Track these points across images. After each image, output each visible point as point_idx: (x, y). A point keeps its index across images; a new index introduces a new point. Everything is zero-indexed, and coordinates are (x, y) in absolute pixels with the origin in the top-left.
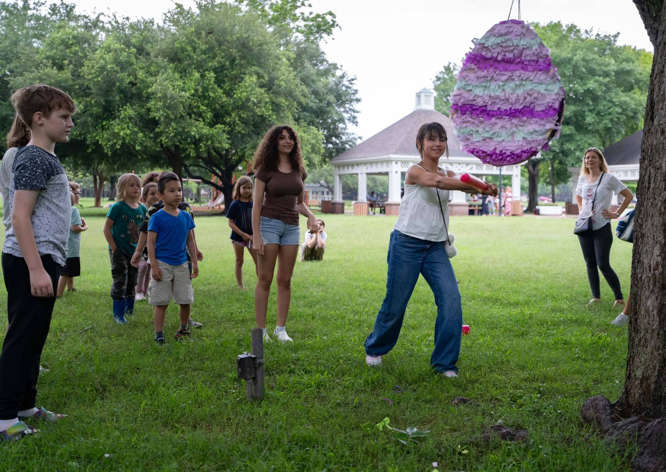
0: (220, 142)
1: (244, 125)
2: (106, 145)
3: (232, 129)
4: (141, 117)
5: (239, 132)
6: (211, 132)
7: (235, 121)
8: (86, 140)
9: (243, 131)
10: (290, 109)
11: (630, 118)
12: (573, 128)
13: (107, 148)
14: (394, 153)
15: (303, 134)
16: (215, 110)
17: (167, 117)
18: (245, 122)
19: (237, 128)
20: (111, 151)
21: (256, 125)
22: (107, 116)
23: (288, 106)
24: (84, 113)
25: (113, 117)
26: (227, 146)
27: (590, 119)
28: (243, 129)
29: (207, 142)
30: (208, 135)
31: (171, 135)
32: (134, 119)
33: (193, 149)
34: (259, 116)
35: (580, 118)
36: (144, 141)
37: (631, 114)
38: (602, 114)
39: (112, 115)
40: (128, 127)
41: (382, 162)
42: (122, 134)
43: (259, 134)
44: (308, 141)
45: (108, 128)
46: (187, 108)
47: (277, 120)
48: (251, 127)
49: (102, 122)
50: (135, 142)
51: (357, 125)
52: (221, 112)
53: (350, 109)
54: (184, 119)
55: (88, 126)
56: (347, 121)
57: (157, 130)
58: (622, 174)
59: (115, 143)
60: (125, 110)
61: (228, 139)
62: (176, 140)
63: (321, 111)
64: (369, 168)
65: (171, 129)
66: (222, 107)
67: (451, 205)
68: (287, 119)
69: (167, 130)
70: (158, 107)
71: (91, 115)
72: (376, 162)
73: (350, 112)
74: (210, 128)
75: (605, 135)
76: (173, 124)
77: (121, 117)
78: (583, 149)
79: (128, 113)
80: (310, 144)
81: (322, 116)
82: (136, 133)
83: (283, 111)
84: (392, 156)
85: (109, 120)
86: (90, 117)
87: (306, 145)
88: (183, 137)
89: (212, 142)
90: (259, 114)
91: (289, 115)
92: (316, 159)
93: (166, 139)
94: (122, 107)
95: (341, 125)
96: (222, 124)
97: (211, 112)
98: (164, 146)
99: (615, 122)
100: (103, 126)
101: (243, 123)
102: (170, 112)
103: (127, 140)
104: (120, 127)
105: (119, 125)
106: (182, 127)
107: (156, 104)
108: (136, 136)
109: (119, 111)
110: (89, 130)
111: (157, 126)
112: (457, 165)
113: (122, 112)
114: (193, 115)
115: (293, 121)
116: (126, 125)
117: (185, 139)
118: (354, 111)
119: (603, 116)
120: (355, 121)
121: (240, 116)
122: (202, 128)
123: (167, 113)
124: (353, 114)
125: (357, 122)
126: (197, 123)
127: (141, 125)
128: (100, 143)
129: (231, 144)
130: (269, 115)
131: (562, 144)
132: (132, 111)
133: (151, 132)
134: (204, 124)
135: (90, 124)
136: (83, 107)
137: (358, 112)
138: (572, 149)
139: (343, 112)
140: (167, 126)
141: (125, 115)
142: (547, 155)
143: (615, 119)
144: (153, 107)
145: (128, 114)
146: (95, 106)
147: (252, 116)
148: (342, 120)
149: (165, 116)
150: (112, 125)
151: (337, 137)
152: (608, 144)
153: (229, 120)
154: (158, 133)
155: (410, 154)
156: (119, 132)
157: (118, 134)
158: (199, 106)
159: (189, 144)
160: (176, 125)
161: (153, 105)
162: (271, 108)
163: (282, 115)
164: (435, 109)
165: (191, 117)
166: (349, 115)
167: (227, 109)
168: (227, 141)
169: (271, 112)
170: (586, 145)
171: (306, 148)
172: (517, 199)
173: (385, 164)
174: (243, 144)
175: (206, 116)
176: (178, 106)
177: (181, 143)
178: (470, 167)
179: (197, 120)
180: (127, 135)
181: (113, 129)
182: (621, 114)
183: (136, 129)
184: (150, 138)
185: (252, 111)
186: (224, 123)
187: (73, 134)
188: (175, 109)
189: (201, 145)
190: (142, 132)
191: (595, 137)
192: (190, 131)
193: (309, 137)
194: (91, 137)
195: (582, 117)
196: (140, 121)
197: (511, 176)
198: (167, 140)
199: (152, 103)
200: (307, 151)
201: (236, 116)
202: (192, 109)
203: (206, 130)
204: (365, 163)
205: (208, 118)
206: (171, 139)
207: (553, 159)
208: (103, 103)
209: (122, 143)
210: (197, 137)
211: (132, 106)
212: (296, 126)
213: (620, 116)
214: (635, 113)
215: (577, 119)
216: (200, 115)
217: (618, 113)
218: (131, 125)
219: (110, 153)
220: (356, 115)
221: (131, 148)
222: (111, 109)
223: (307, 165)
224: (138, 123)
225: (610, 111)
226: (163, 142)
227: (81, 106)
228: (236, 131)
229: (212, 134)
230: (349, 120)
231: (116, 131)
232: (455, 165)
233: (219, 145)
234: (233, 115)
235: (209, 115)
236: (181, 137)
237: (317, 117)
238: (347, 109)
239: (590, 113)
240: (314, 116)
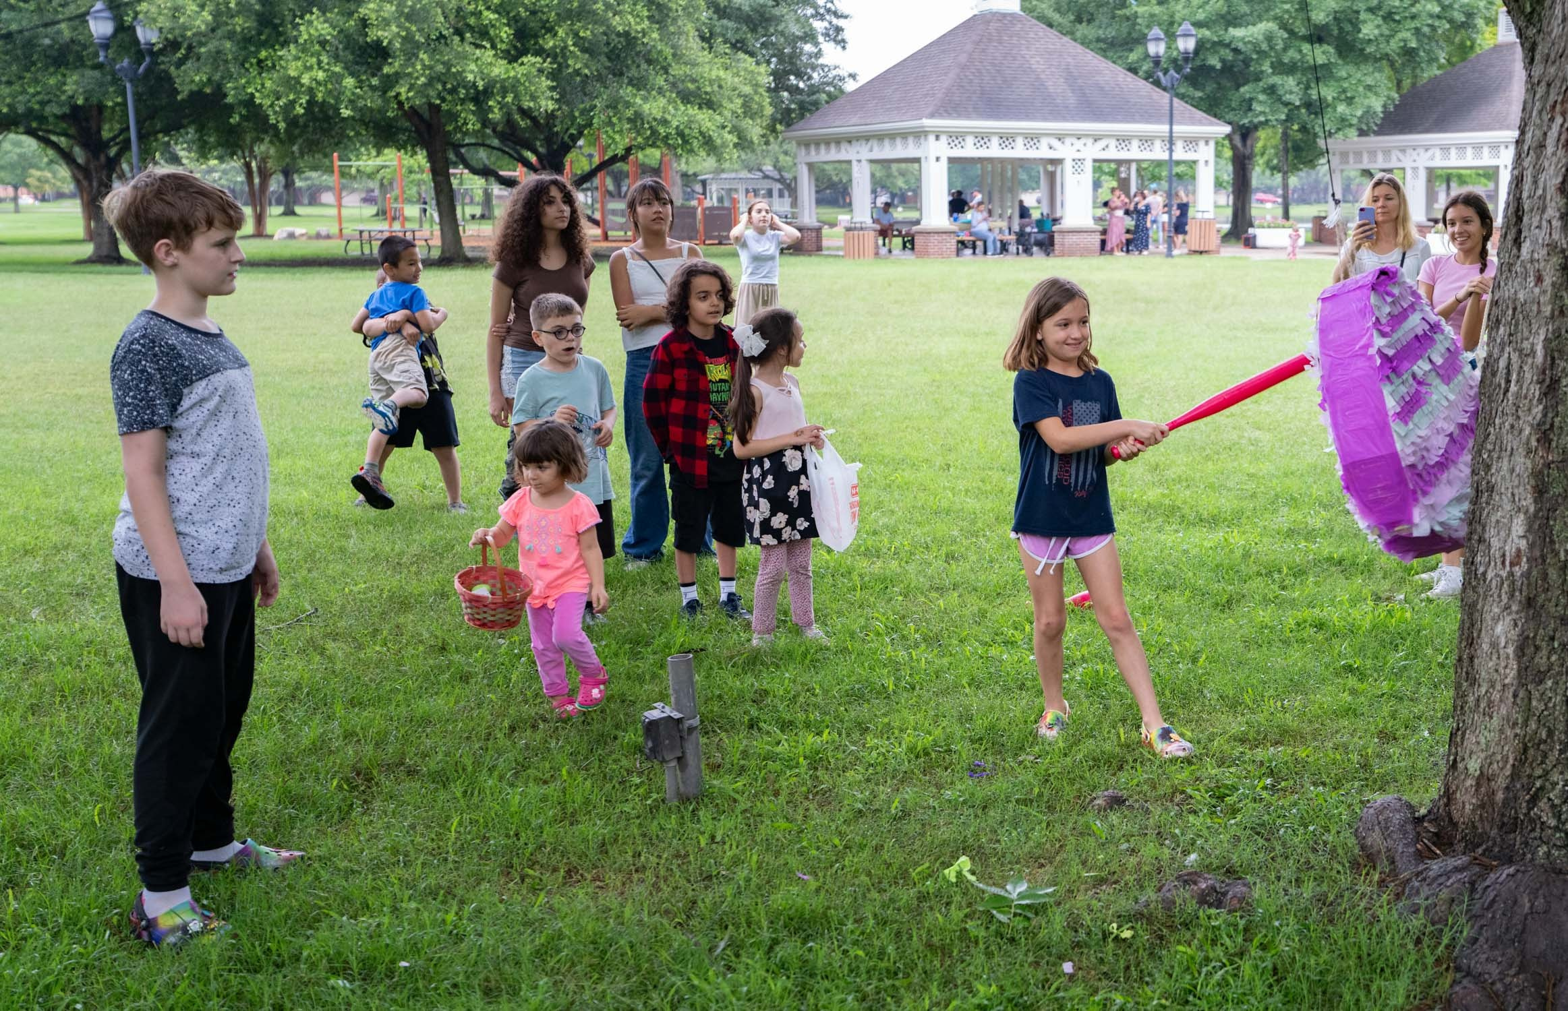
0: (533, 98)
1: (587, 56)
2: (272, 105)
3: (560, 65)
4: (348, 40)
5: (577, 72)
6: (512, 74)
7: (566, 47)
8: (225, 95)
9: (586, 71)
10: (689, 15)
11: (1457, 27)
12: (1331, 50)
13: (275, 113)
14: (932, 116)
15: (722, 73)
16: (517, 21)
17: (408, 39)
18: (588, 49)
19: (570, 62)
20: (284, 121)
21: (614, 55)
22: (269, 36)
23: (684, 9)
24: (213, 30)
25: (282, 39)
26: (551, 106)
27: (1369, 29)
28: (587, 66)
29: (504, 98)
30: (504, 80)
31: (419, 82)
32: (331, 44)
33: (473, 113)
34: (619, 35)
35: (1348, 28)
36: (359, 97)
37: (1460, 17)
38: (1397, 18)
39: (280, 34)
40: (319, 62)
41: (904, 135)
42: (305, 80)
43: (622, 74)
44: (734, 89)
45: (274, 66)
46: (452, 17)
47: (661, 40)
48: (603, 59)
49: (258, 52)
50: (337, 99)
51: (844, 48)
52: (532, 25)
53: (828, 11)
54: (446, 44)
55: (226, 61)
56: (821, 39)
57: (386, 70)
58: (1438, 153)
59: (293, 102)
60: (310, 23)
61: (552, 89)
62: (432, 93)
63: (762, 15)
64: (876, 148)
65: (419, 67)
66: (534, 13)
67: (1061, 232)
68: (683, 38)
69: (410, 70)
70: (386, 15)
71: (231, 35)
72: (892, 136)
73: (828, 17)
74: (510, 62)
75: (1403, 64)
76: (422, 55)
77: (301, 41)
78: (1352, 98)
79: (317, 30)
80: (739, 96)
81: (766, 29)
82: (338, 78)
83: (675, 20)
84: (927, 122)
85: (273, 47)
86: (229, 38)
87: (731, 100)
88: (449, 86)
89: (515, 97)
90: (620, 29)
91: (690, 28)
92: (755, 131)
93: (409, 90)
94: (302, 17)
95: (808, 48)
96: (536, 54)
97: (508, 25)
98: (406, 106)
99: (1424, 35)
100: (260, 62)
101: (584, 50)
102: (414, 28)
103: (320, 95)
104: (299, 63)
105: (297, 58)
106: (443, 63)
107: (380, 9)
108: (340, 83)
109: (296, 26)
110: (228, 70)
111: (386, 59)
112: (1074, 140)
113: (302, 28)
114: (468, 35)
115: (697, 39)
116: (314, 60)
117: (453, 91)
118: (835, 14)
119: (1399, 22)
120: (840, 38)
121: (576, 35)
122: (491, 64)
123: (407, 29)
124: (835, 21)
125: (843, 41)
126: (478, 52)
127: (350, 57)
128: (258, 101)
129: (557, 101)
130: (643, 31)
131: (1308, 87)
132: (326, 25)
133: (374, 75)
134: (494, 55)
135: (230, 57)
136: (210, 18)
137: (846, 17)
138: (1330, 98)
139: (812, 16)
140: (410, 59)
141: (310, 35)
142: (1273, 112)
143: (1426, 30)
144: (373, 16)
145: (316, 34)
146: (239, 13)
147: (605, 34)
148: (810, 37)
149: (404, 38)
150: (281, 58)
151: (799, 75)
152: (1407, 83)
153: (551, 44)
154: (388, 76)
155: (968, 117)
156: (299, 77)
157: (297, 80)
158: (480, 12)
159: (463, 101)
160: (431, 59)
161: (373, 10)
162: (646, 13)
163: (672, 29)
164: (1023, 9)
165: (463, 39)
166: (826, 24)
167: (545, 18)
168: (549, 94)
169: (647, 22)
170: (1361, 89)
171: (731, 106)
172: (1206, 216)
173: (911, 140)
174: (586, 99)
175: (497, 36)
176: (433, 12)
177: (443, 100)
178: (1102, 144)
179: (478, 46)
180: (319, 83)
181: (285, 68)
182: (1439, 17)
183: (337, 69)
184: (373, 88)
185: (604, 22)
186: (539, 52)
187: (193, 81)
188: (425, 20)
189: (491, 103)
190: (352, 74)
191: (1380, 70)
192: (464, 71)
193: (736, 80)
194: (235, 88)
195: (1350, 21)
196: (345, 48)
197: (1195, 162)
198: (411, 94)
199: (371, 6)
200: (734, 112)
201: (567, 34)
202: (464, 18)
203: (500, 69)
204: (867, 138)
205: (502, 41)
206: (421, 91)
207: (1286, 121)
208: (257, 7)
209: (308, 102)
210: (481, 85)
211: (324, 13)
212: (706, 53)
213: (1437, 23)
214: (1470, 15)
215: (1341, 29)
216: (483, 33)
217: (1431, 16)
218: (325, 59)
219: (282, 125)
220: (841, 23)
221: (331, 112)
222: (277, 21)
223: (736, 145)
224: (341, 53)
225: (1414, 10)
226: (403, 97)
227: (207, 16)
228: (570, 70)
229: (515, 77)
230: (827, 35)
231: (293, 73)
232: (1068, 141)
233: (532, 104)
234: (561, 33)
235: (505, 33)
236: (444, 84)
237: (754, 30)
238: (822, 11)
239: (1370, 16)
240: (745, 28)
